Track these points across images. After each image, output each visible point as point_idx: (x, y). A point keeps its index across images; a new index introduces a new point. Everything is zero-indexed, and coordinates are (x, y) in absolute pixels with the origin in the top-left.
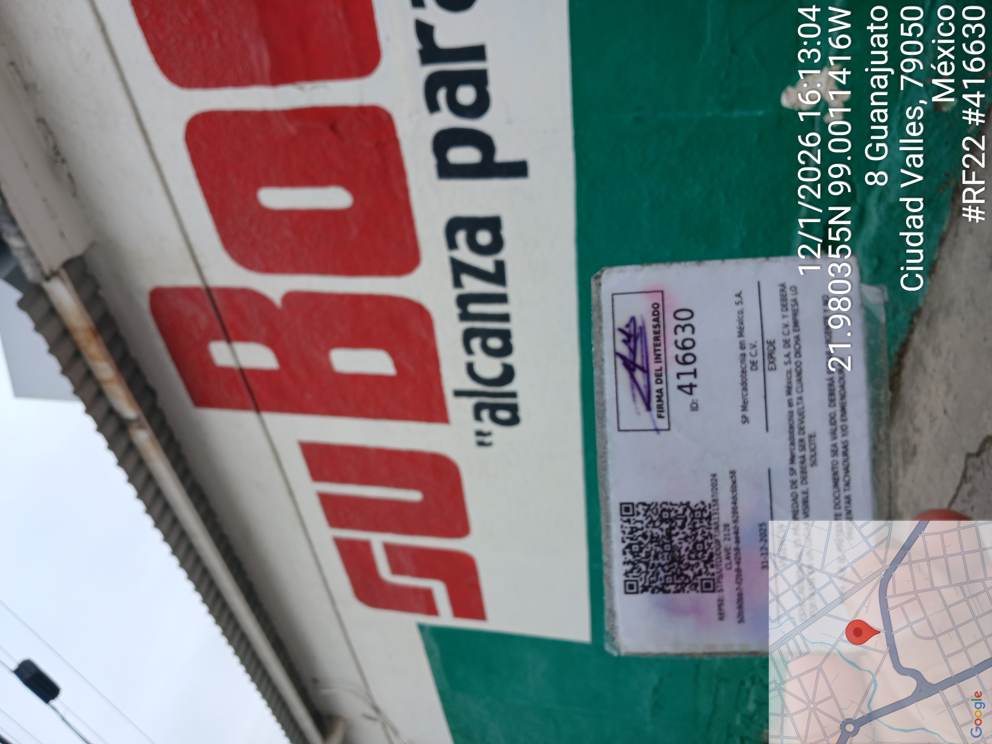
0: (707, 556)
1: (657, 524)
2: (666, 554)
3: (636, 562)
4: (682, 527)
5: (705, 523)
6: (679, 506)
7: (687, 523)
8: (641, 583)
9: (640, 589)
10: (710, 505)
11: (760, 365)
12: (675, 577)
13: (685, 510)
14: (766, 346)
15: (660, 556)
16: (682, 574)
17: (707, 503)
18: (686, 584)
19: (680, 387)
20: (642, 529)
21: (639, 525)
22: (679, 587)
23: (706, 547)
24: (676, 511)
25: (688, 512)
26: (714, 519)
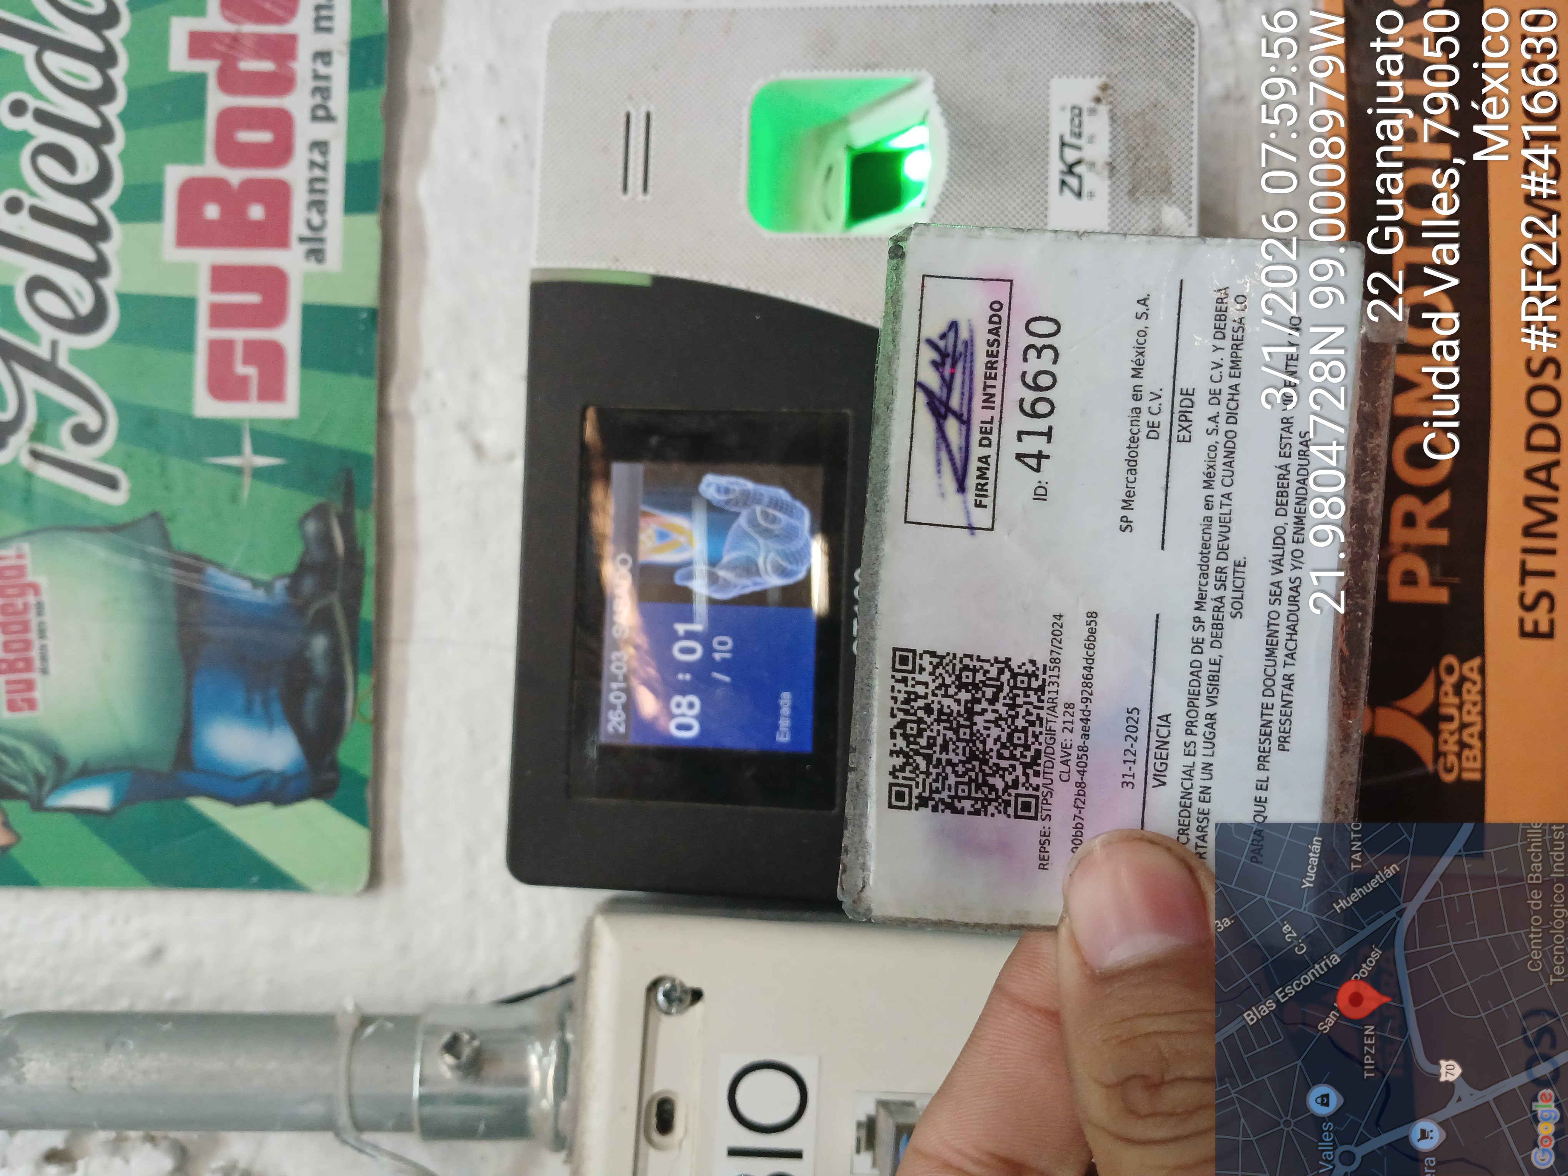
0: (1029, 754)
1: (952, 691)
2: (961, 745)
3: (911, 753)
4: (993, 701)
5: (1033, 698)
6: (992, 665)
7: (1001, 695)
8: (916, 792)
9: (915, 801)
10: (1045, 666)
11: (1164, 430)
12: (973, 785)
13: (1001, 672)
14: (1178, 397)
15: (951, 747)
16: (985, 783)
17: (1040, 665)
18: (990, 801)
19: (1020, 457)
20: (925, 697)
21: (921, 690)
22: (979, 805)
23: (1031, 740)
24: (986, 672)
25: (1007, 674)
26: (1049, 692)
